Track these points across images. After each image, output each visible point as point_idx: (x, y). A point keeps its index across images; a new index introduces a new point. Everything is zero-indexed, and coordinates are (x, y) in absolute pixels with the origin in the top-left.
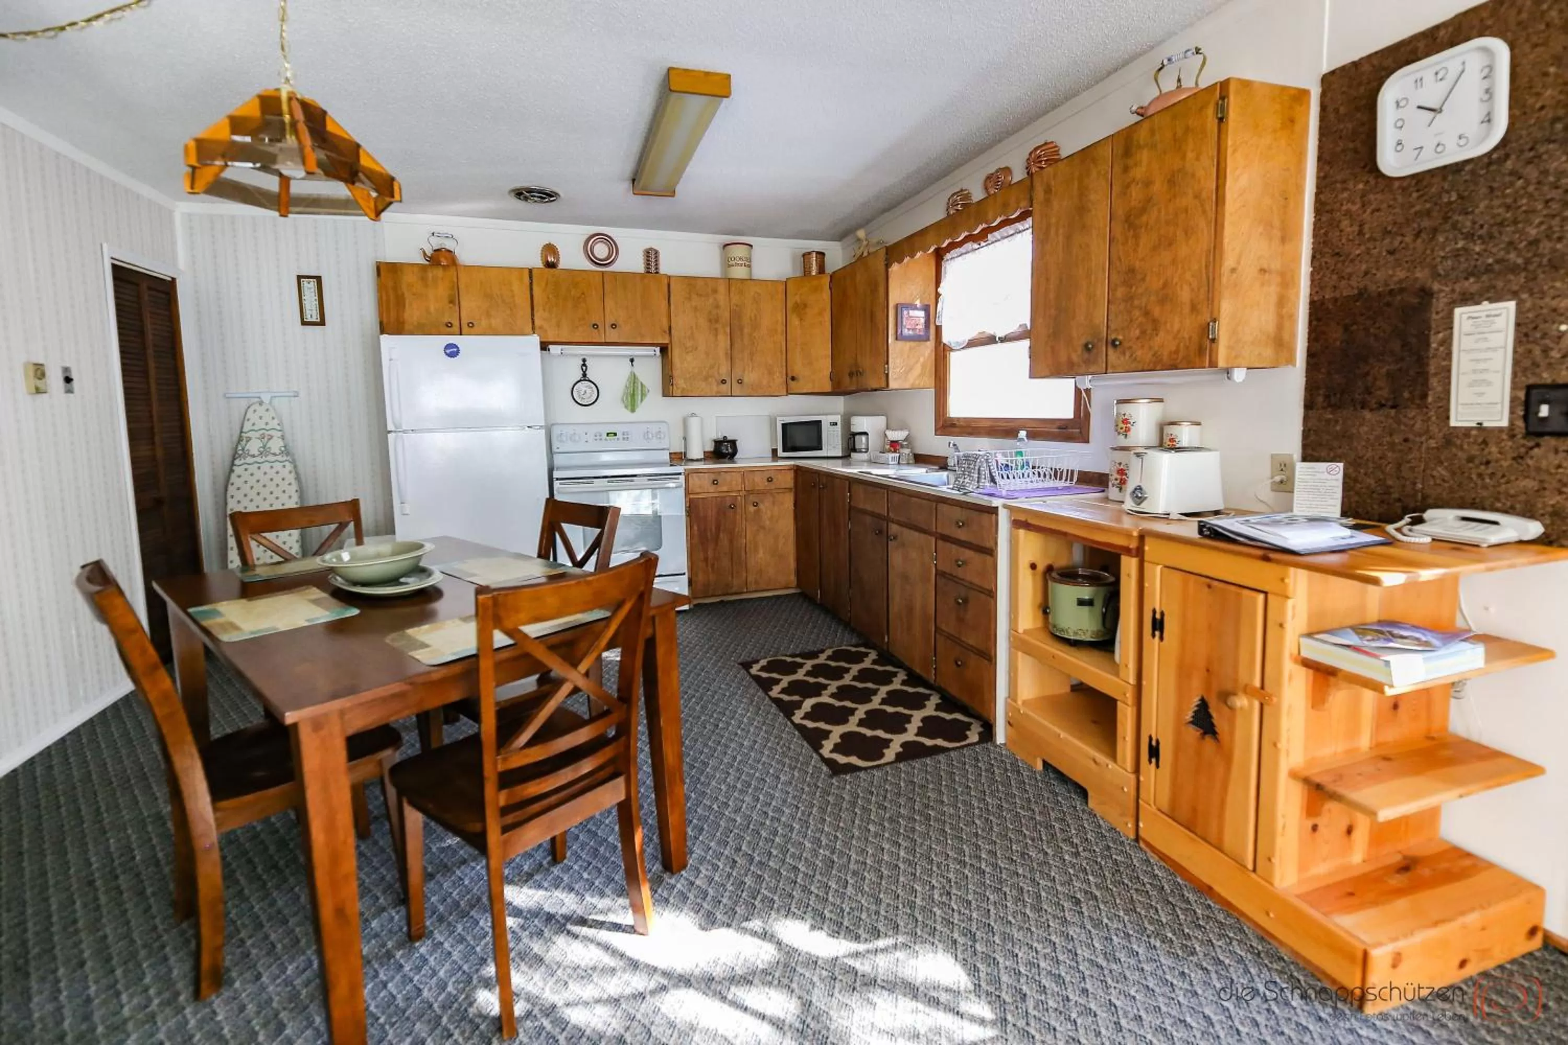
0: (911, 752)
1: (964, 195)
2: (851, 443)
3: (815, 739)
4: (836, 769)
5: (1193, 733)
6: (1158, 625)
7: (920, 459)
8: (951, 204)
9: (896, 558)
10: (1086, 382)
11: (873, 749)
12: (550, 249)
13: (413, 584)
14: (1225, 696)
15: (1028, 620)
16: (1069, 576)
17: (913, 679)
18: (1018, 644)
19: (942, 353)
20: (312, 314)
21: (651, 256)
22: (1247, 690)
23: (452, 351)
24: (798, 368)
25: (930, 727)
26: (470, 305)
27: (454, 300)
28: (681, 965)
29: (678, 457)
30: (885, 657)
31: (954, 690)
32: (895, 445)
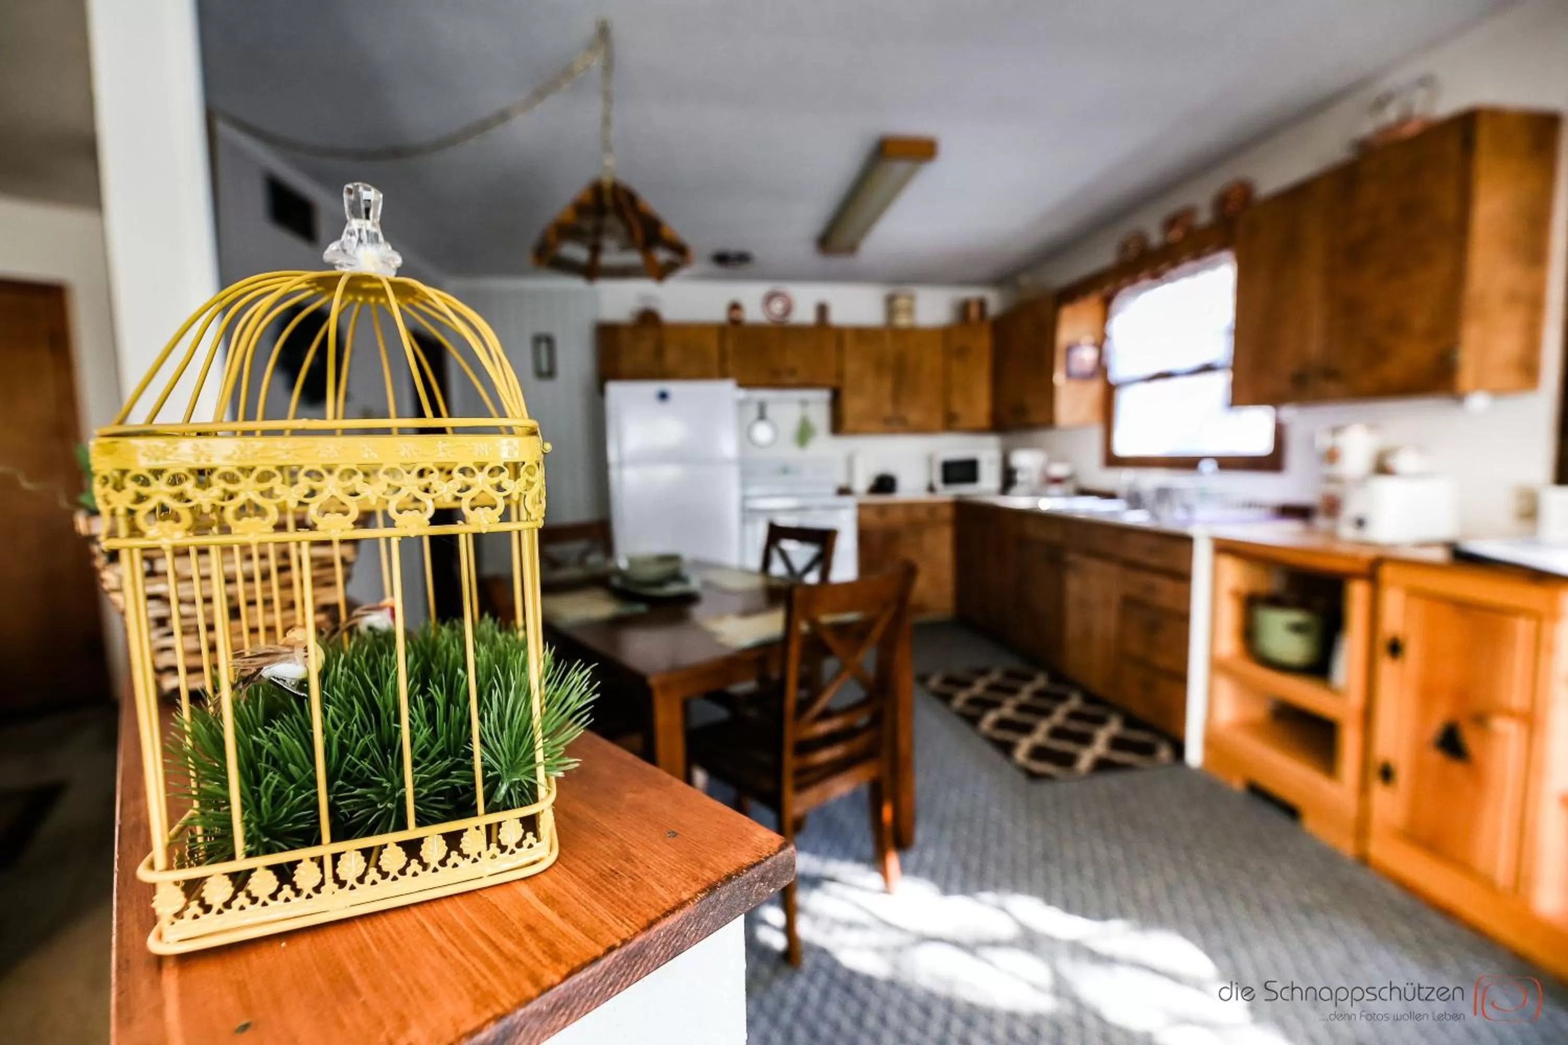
0: (1102, 766)
1: (1141, 238)
2: (1008, 479)
3: (1007, 748)
4: (1033, 776)
5: (1436, 758)
6: (1395, 648)
7: (1084, 492)
8: (1124, 247)
9: (1074, 585)
10: (1289, 413)
11: (1067, 761)
12: (735, 307)
13: (674, 589)
14: (1481, 720)
15: (1229, 645)
16: (1275, 601)
17: (1090, 698)
18: (1217, 667)
19: (1109, 392)
20: (545, 367)
21: (822, 310)
22: (1511, 714)
23: (663, 396)
24: (958, 406)
25: (1116, 743)
26: (672, 357)
27: (659, 351)
28: (931, 928)
29: (844, 491)
30: (1057, 677)
31: (1140, 709)
32: (1057, 481)
